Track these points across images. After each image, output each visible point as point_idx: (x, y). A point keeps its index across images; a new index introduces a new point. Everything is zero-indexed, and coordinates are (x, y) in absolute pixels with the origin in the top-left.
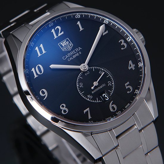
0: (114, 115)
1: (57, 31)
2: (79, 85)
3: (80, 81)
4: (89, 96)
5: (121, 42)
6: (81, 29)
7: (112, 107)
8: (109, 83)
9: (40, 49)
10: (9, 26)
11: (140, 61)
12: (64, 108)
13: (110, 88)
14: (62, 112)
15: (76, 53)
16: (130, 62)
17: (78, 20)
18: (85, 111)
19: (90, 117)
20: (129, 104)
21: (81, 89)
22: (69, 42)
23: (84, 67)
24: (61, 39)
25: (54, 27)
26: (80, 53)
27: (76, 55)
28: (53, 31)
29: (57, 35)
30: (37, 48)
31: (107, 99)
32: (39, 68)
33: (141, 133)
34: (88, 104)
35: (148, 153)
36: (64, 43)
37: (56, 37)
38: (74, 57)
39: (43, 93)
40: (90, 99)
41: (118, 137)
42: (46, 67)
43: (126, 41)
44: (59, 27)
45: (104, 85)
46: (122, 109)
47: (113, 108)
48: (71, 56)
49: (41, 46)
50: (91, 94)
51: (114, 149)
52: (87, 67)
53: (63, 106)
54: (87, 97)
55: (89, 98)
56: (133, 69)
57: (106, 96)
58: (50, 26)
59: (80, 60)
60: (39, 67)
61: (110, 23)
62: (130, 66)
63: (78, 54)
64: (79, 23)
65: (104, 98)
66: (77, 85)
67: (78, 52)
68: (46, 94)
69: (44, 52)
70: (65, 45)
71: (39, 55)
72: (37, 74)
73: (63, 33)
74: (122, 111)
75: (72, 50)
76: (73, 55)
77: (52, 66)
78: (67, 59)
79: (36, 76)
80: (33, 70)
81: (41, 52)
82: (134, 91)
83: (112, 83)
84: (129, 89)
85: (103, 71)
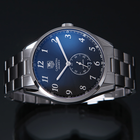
0: (101, 66)
1: (40, 64)
3: (73, 70)
4: (84, 72)
5: (66, 36)
6: (47, 51)
7: (97, 64)
9: (44, 79)
11: (82, 34)
12: (83, 87)
13: (86, 58)
14: (84, 89)
15: (58, 63)
16: (80, 39)
18: (90, 78)
19: (95, 78)
20: (101, 55)
21: (78, 73)
22: (50, 62)
23: (68, 63)
24: (45, 65)
25: (37, 64)
27: (59, 63)
28: (39, 66)
30: (43, 80)
31: (91, 63)
34: (88, 75)
36: (49, 65)
37: (43, 67)
38: (59, 65)
39: (68, 92)
40: (86, 72)
43: (68, 34)
44: (39, 62)
45: (83, 60)
46: (101, 60)
49: (43, 77)
50: (84, 70)
53: (81, 87)
54: (84, 73)
56: (84, 40)
57: (89, 63)
58: (35, 66)
59: (63, 63)
60: (54, 86)
61: (53, 35)
62: (82, 40)
64: (43, 50)
66: (75, 73)
67: (58, 61)
68: (70, 91)
69: (47, 78)
71: (47, 81)
73: (43, 62)
75: (55, 64)
76: (58, 65)
77: (58, 79)
78: (58, 69)
79: (57, 90)
80: (53, 89)
81: (46, 79)
82: (95, 48)
83: (84, 56)
84: (93, 49)
85: (76, 56)
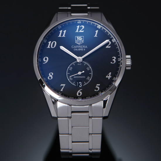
0: (76, 97)
2: (70, 68)
3: (72, 66)
5: (114, 58)
6: (96, 36)
7: (79, 92)
8: (88, 78)
9: (63, 33)
11: (116, 77)
12: (51, 76)
13: (87, 81)
14: (48, 77)
15: (82, 48)
16: (110, 73)
17: (98, 29)
18: (62, 85)
19: (62, 90)
20: (89, 97)
21: (69, 71)
22: (83, 39)
23: (79, 59)
24: (79, 34)
25: (80, 25)
26: (84, 49)
27: (81, 49)
28: (78, 27)
29: (79, 30)
30: (61, 31)
31: (80, 86)
33: (91, 119)
34: (66, 82)
35: (92, 134)
36: (79, 38)
37: (77, 31)
38: (79, 50)
39: (46, 59)
40: (70, 80)
42: (58, 46)
43: (116, 60)
44: (83, 27)
45: (84, 77)
46: (83, 97)
47: (79, 94)
48: (77, 48)
49: (65, 31)
51: (68, 117)
52: (81, 61)
53: (51, 74)
54: (69, 78)
56: (109, 79)
57: (81, 84)
58: (78, 23)
59: (79, 54)
60: (54, 43)
61: (115, 42)
63: (82, 50)
64: (97, 31)
65: (79, 84)
66: (69, 67)
67: (84, 48)
68: (47, 61)
69: (64, 36)
70: (79, 40)
71: (60, 36)
72: (50, 46)
73: (83, 31)
75: (80, 45)
76: (79, 48)
77: (62, 48)
78: (74, 48)
79: (49, 47)
80: (50, 42)
81: (62, 35)
82: (99, 91)
83: (90, 79)
84: (97, 89)
85: (90, 69)
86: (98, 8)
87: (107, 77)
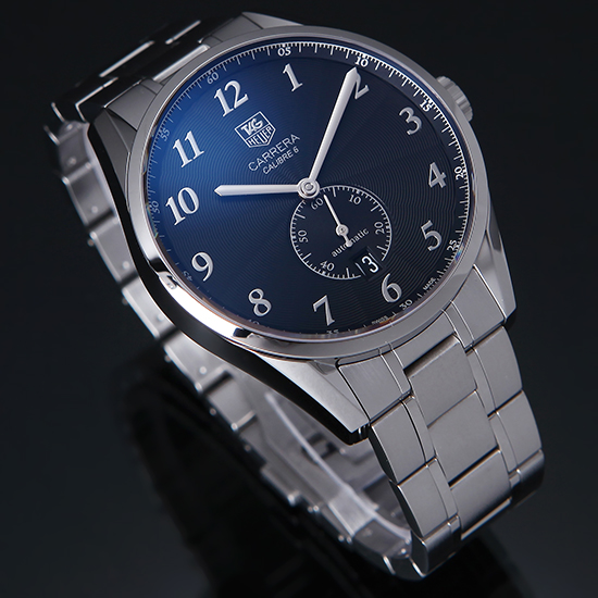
0: (394, 309)
1: (230, 95)
2: (298, 237)
3: (300, 225)
4: (324, 265)
5: (406, 115)
6: (296, 85)
7: (388, 289)
8: (379, 228)
9: (187, 146)
10: (100, 88)
11: (459, 163)
12: (261, 301)
13: (382, 239)
14: (256, 310)
15: (285, 152)
16: (433, 167)
17: (286, 60)
18: (316, 305)
19: (329, 321)
20: (433, 280)
21: (304, 248)
22: (265, 123)
23: (307, 187)
24: (241, 115)
25: (220, 84)
26: (296, 150)
27: (285, 156)
28: (219, 94)
29: (231, 105)
30: (178, 145)
31: (374, 268)
32: (186, 197)
33: (472, 356)
34: (323, 287)
35: (495, 412)
36: (251, 127)
37: (227, 110)
38: (280, 161)
39: (201, 262)
40: (327, 272)
41: (408, 370)
42: (206, 194)
43: (418, 112)
44: (234, 84)
45: (364, 233)
46: (414, 293)
47: (392, 293)
48: (272, 160)
49: (190, 136)
50: (330, 259)
51: (401, 402)
52: (316, 188)
53: (256, 296)
54: (319, 267)
55: (325, 269)
56: (442, 185)
57: (371, 262)
58: (209, 81)
59: (297, 170)
60: (186, 195)
61: (372, 64)
62: (434, 177)
63: (289, 154)
64: (288, 69)
65: (367, 267)
66: (293, 237)
67: (291, 147)
68: (209, 264)
69: (197, 153)
70: (254, 132)
71: (186, 161)
72: (182, 213)
73: (245, 98)
74: (415, 299)
75: (273, 144)
76: (277, 156)
77: (222, 190)
78: (260, 169)
79: (179, 219)
80: (171, 202)
81: (190, 153)
82: (445, 243)
83: (385, 225)
84: (432, 241)
85: (360, 195)
86: (197, 23)
87: (431, 184)
